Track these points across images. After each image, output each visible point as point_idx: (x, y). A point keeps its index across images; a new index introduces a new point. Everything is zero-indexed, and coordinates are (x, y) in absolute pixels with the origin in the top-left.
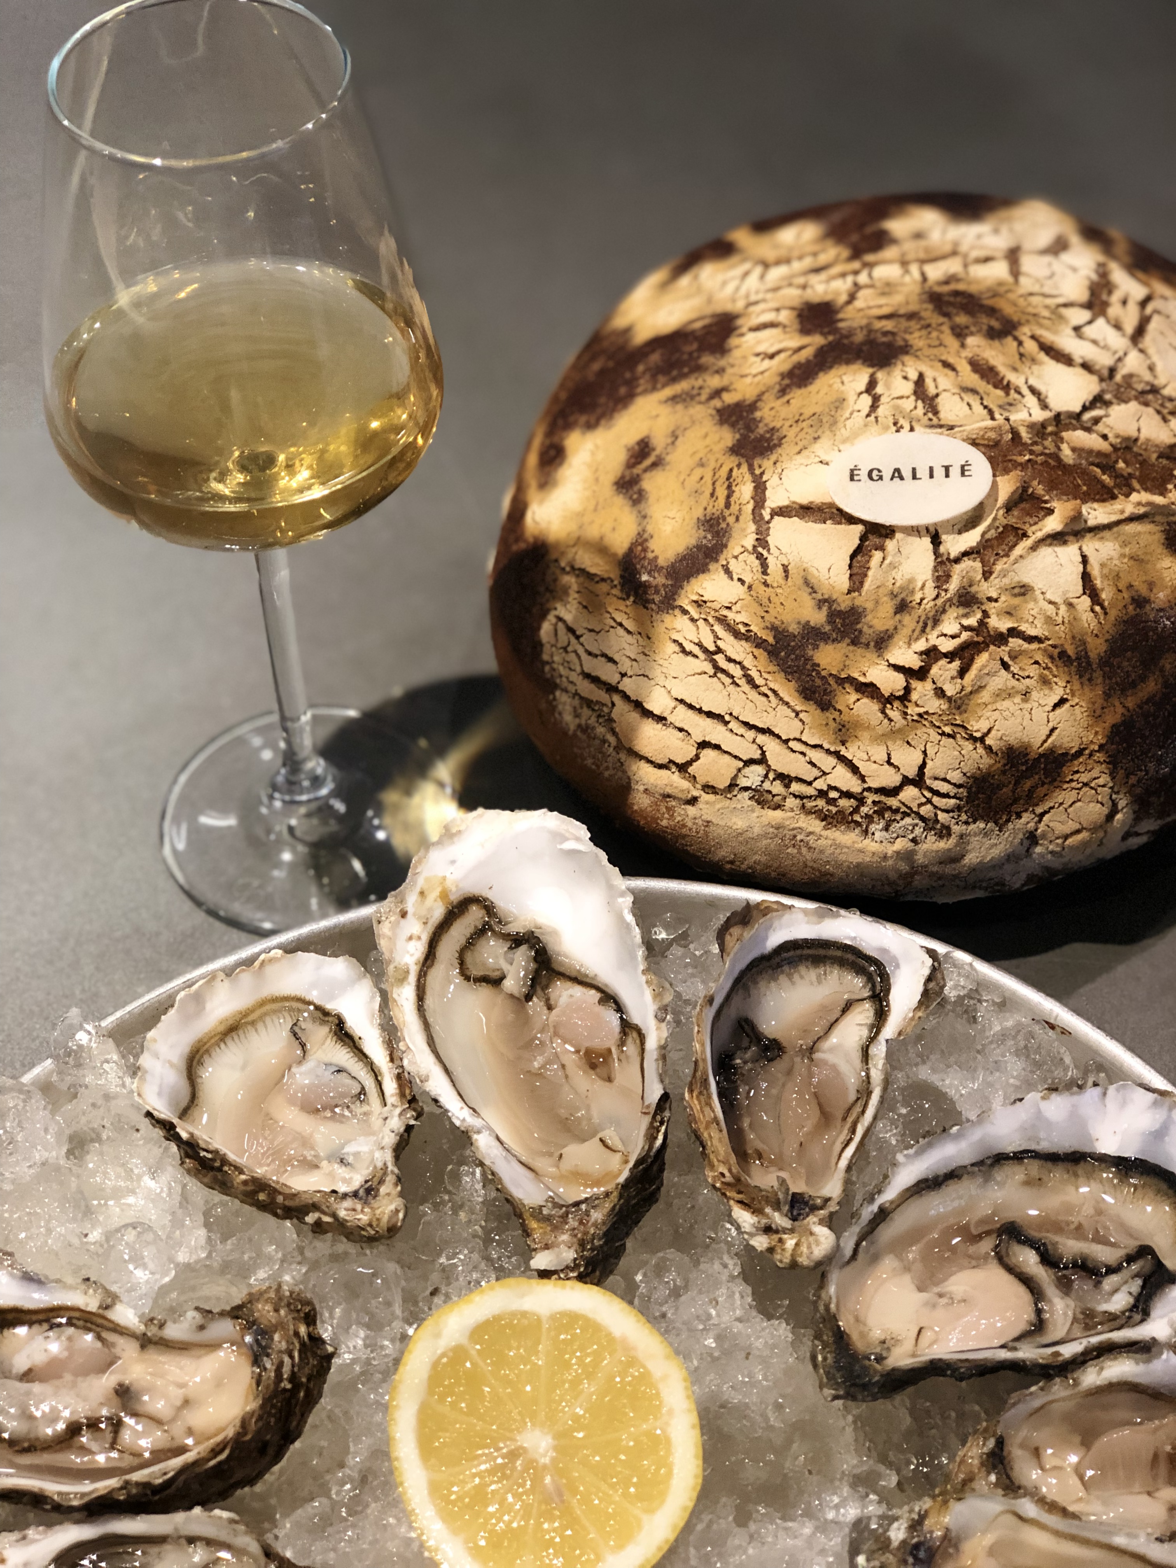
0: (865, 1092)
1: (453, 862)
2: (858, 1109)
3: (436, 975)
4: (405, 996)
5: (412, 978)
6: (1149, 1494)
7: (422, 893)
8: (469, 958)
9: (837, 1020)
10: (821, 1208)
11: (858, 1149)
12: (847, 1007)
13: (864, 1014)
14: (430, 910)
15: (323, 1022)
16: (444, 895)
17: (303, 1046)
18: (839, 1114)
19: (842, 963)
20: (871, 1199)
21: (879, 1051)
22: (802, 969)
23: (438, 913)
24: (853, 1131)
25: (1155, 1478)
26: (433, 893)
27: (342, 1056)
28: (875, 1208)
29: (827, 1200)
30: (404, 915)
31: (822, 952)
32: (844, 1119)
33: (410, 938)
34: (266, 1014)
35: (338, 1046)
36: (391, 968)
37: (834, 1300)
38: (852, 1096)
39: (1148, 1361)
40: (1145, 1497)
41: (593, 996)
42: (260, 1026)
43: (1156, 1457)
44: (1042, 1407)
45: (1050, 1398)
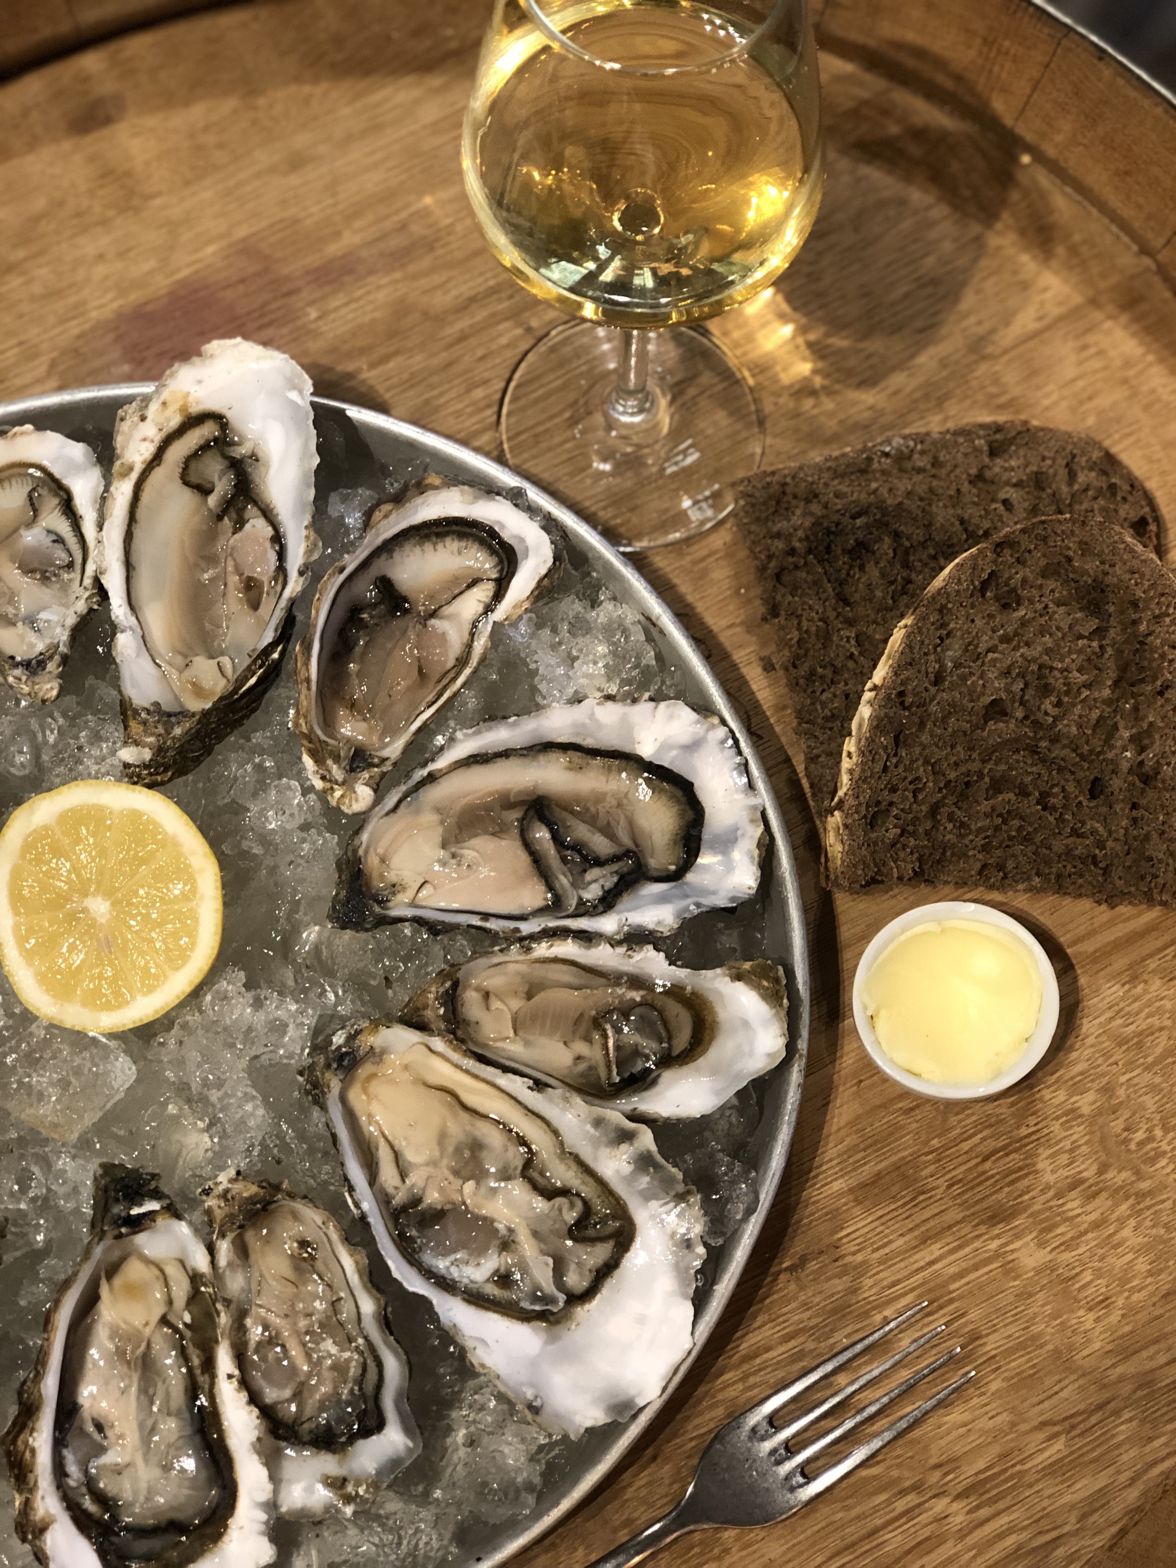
0: (462, 661)
1: (200, 382)
2: (451, 675)
3: (158, 474)
4: (123, 490)
5: (134, 476)
6: (565, 1043)
7: (164, 404)
8: (193, 465)
9: (461, 593)
10: (377, 766)
11: (438, 711)
12: (474, 582)
13: (482, 593)
14: (168, 420)
15: (57, 495)
16: (183, 409)
17: (35, 511)
18: (437, 676)
19: (482, 542)
20: (424, 765)
21: (485, 629)
22: (448, 540)
23: (175, 421)
24: (440, 695)
25: (574, 1032)
26: (174, 407)
27: (63, 527)
28: (425, 772)
29: (384, 760)
30: (143, 419)
31: (467, 530)
32: (439, 681)
33: (145, 440)
34: (13, 476)
35: (63, 518)
36: (118, 464)
37: (364, 846)
38: (451, 663)
39: (588, 948)
40: (561, 1045)
41: (269, 531)
42: (6, 484)
43: (581, 1015)
44: (499, 964)
45: (506, 959)
